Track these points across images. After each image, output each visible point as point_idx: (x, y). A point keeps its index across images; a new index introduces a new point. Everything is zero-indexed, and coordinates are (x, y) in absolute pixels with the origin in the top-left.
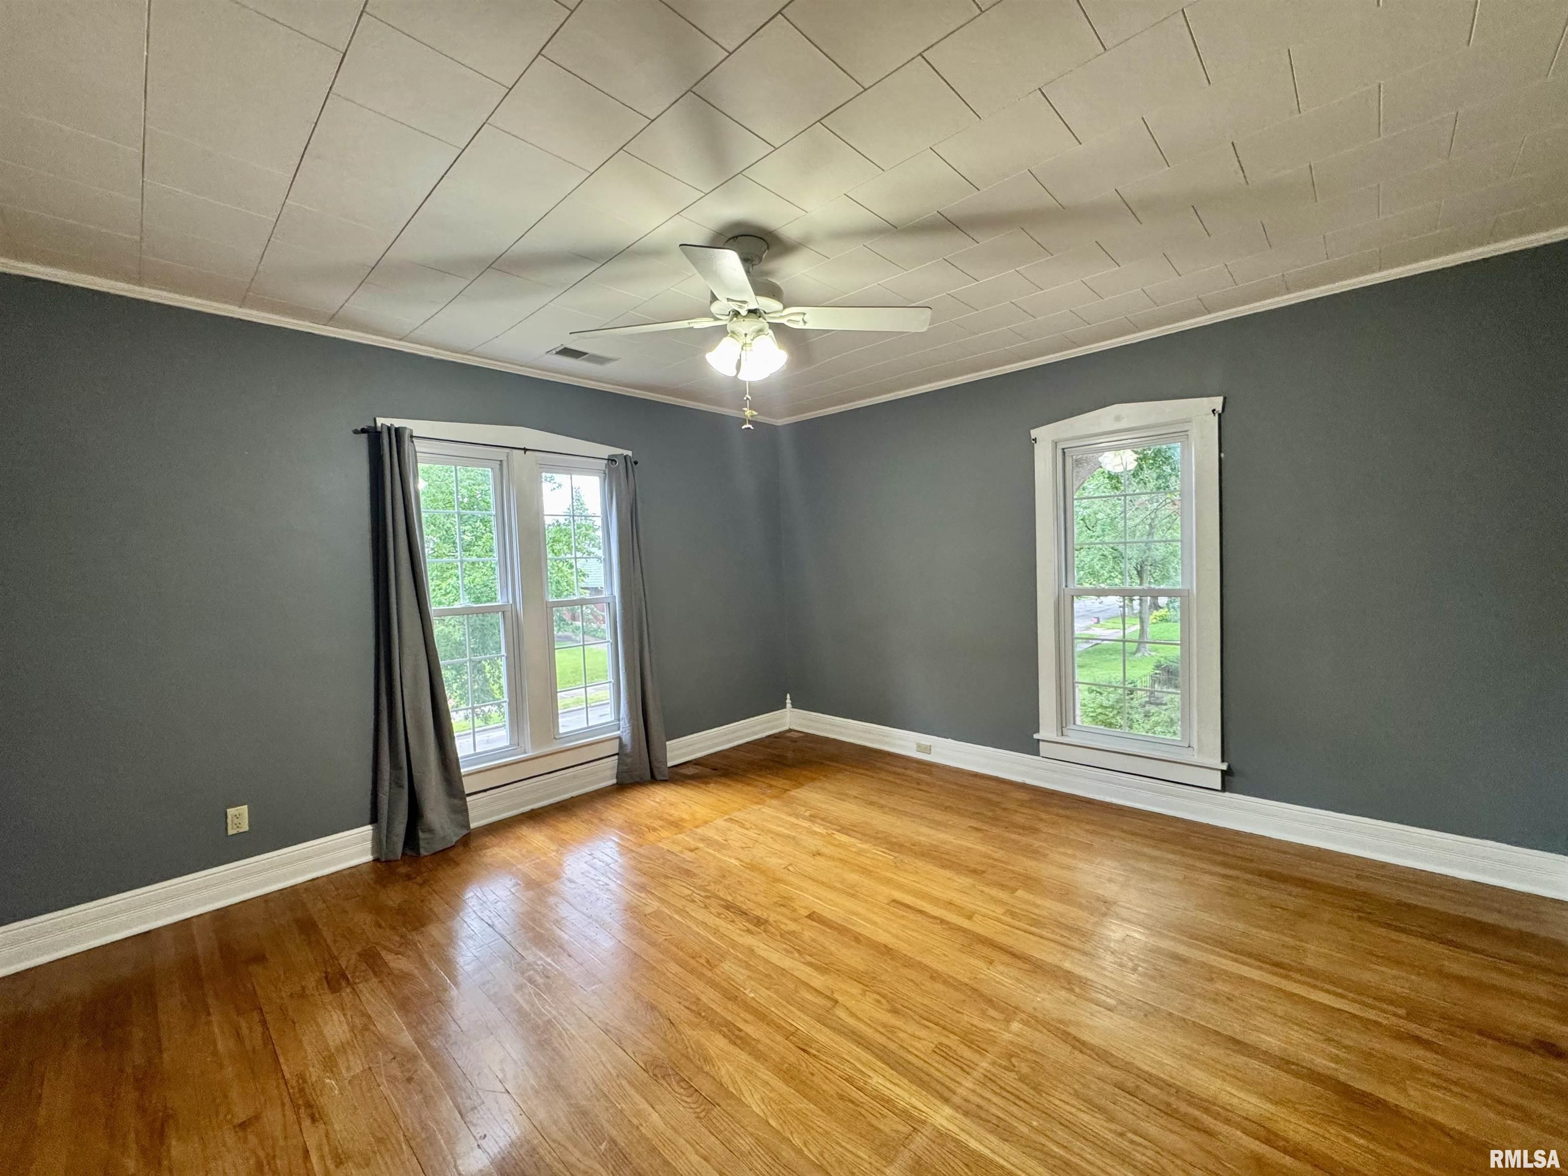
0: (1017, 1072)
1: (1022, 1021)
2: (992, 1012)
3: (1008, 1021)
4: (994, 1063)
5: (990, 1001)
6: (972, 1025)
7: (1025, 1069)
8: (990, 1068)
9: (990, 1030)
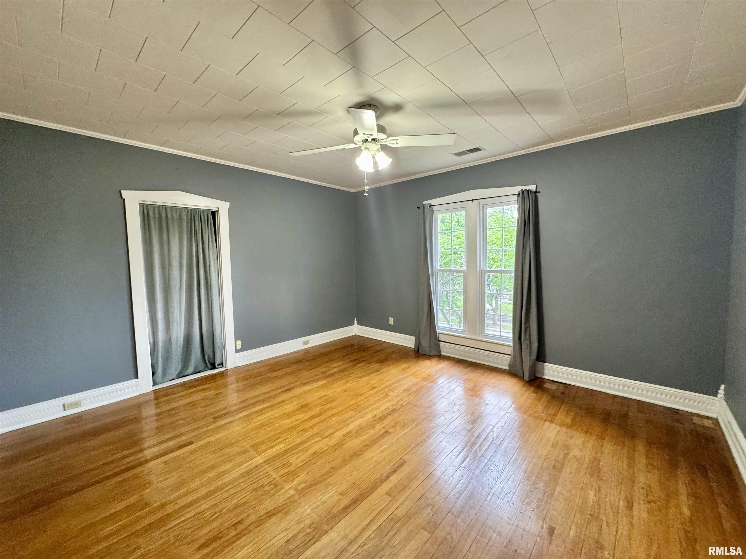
0: (266, 485)
1: (293, 496)
2: (303, 485)
3: (296, 490)
4: (274, 479)
5: (310, 486)
6: (298, 477)
7: (266, 488)
8: (273, 477)
9: (293, 482)
